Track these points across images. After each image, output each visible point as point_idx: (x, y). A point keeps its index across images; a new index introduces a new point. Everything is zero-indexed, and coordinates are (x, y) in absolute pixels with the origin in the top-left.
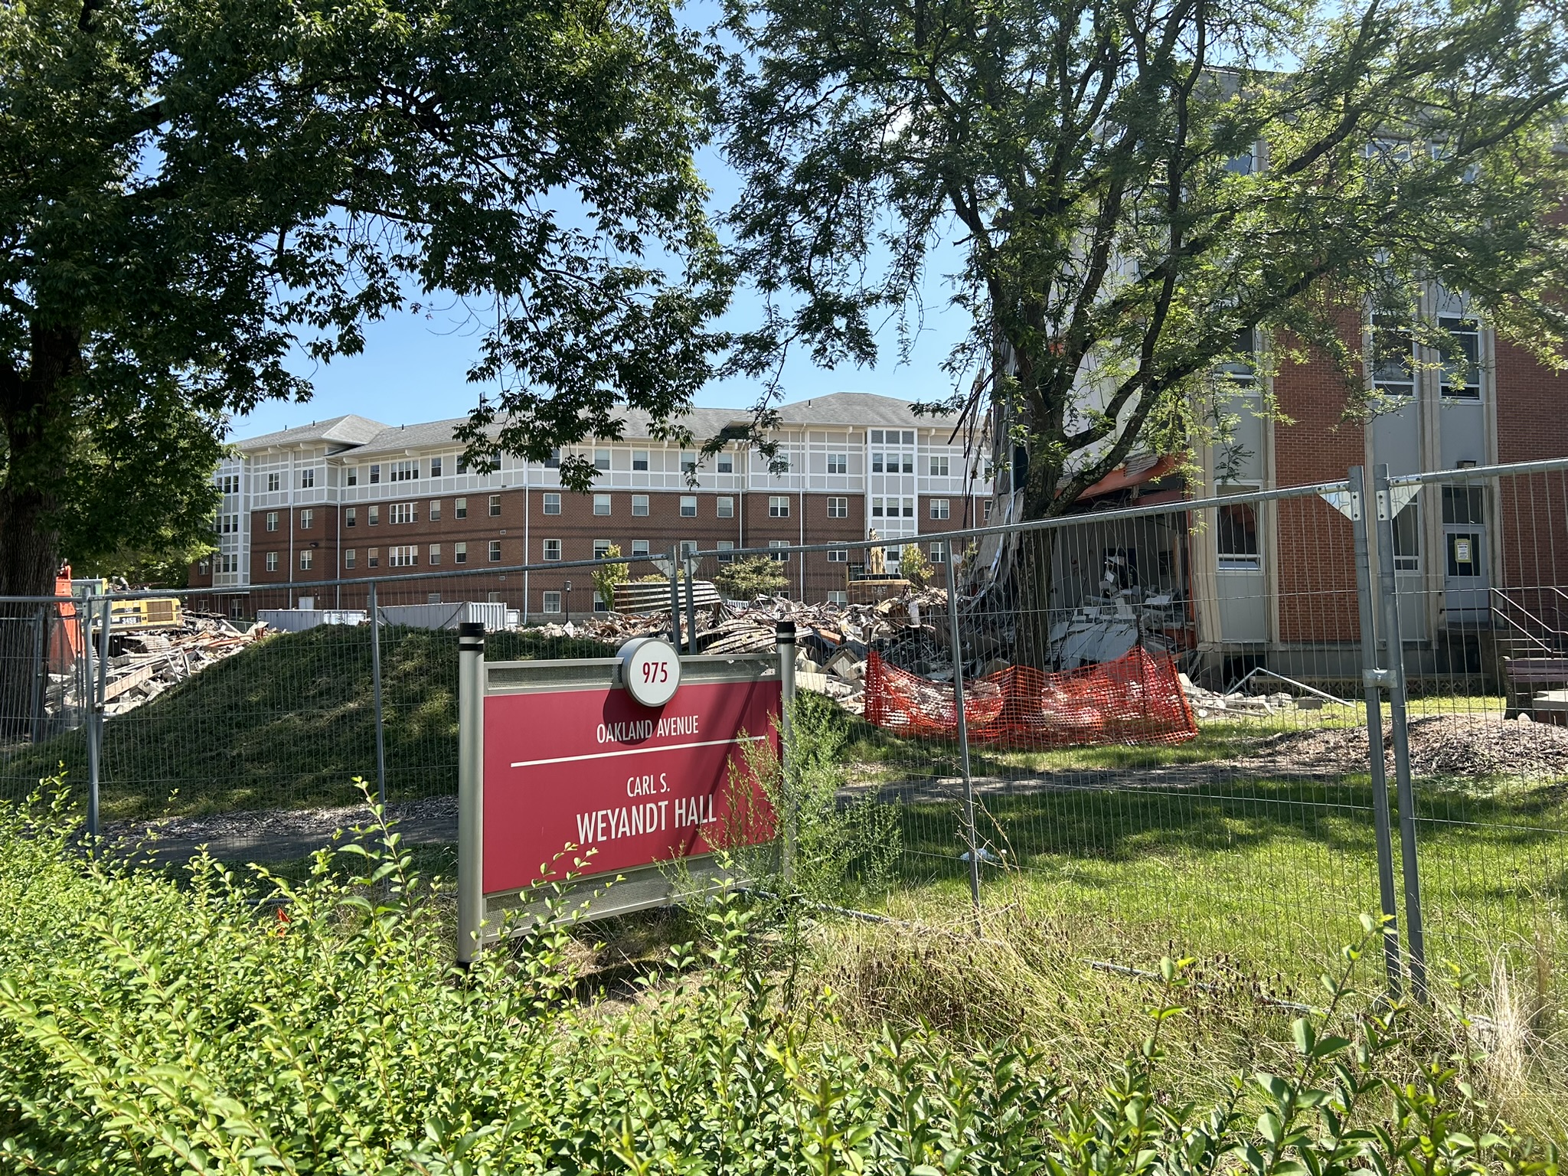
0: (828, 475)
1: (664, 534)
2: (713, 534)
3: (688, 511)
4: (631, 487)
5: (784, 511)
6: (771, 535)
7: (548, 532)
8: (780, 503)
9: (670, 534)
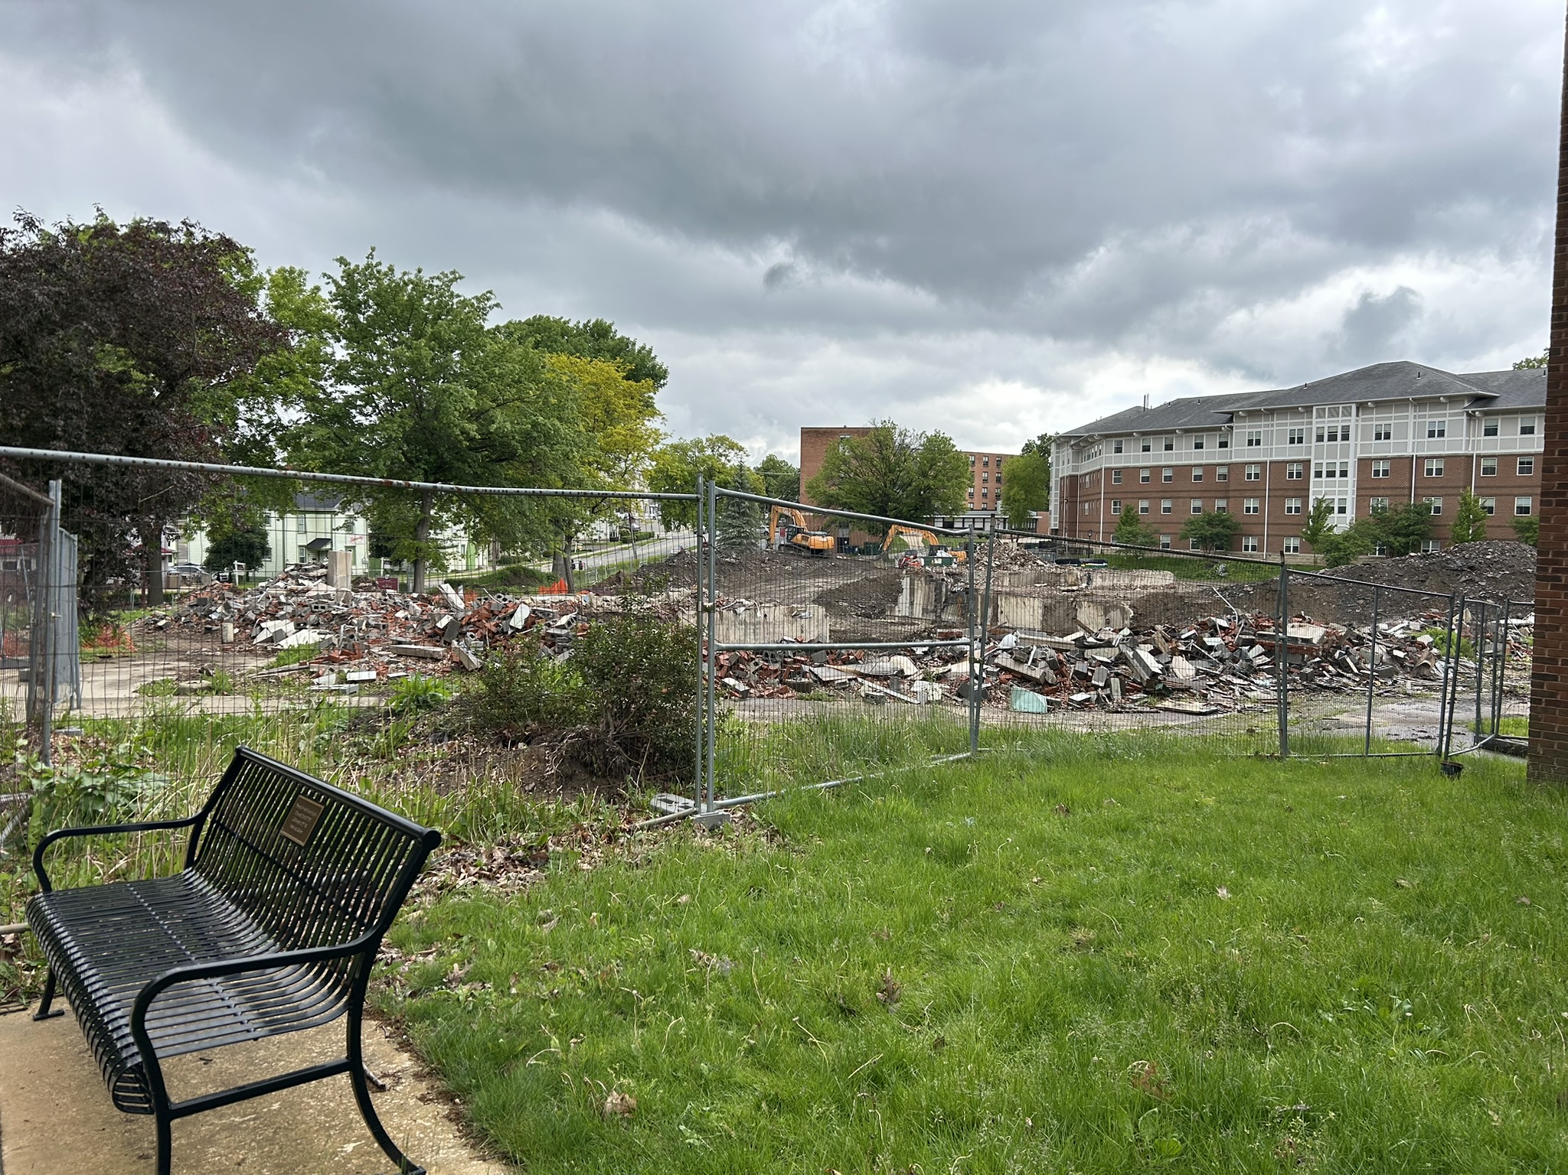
0: (1288, 445)
1: (1181, 494)
2: (1212, 494)
3: (1197, 478)
4: (1163, 463)
5: (1257, 476)
6: (1247, 494)
7: (1115, 496)
8: (1253, 470)
9: (1185, 494)
